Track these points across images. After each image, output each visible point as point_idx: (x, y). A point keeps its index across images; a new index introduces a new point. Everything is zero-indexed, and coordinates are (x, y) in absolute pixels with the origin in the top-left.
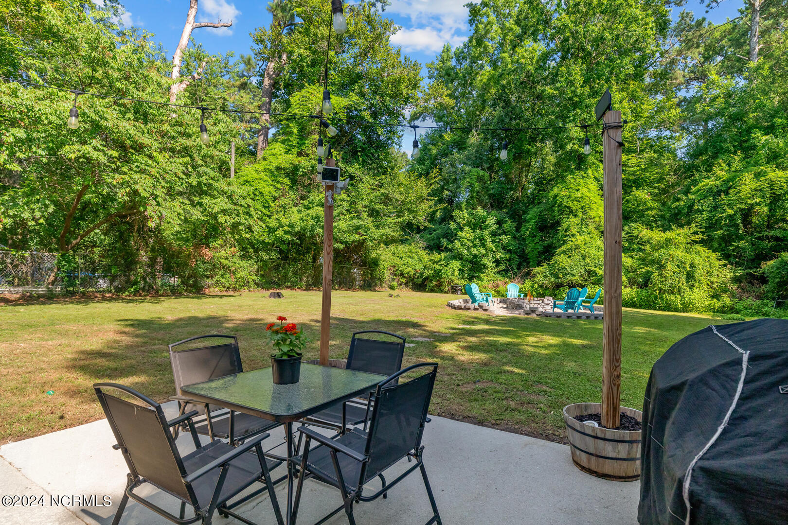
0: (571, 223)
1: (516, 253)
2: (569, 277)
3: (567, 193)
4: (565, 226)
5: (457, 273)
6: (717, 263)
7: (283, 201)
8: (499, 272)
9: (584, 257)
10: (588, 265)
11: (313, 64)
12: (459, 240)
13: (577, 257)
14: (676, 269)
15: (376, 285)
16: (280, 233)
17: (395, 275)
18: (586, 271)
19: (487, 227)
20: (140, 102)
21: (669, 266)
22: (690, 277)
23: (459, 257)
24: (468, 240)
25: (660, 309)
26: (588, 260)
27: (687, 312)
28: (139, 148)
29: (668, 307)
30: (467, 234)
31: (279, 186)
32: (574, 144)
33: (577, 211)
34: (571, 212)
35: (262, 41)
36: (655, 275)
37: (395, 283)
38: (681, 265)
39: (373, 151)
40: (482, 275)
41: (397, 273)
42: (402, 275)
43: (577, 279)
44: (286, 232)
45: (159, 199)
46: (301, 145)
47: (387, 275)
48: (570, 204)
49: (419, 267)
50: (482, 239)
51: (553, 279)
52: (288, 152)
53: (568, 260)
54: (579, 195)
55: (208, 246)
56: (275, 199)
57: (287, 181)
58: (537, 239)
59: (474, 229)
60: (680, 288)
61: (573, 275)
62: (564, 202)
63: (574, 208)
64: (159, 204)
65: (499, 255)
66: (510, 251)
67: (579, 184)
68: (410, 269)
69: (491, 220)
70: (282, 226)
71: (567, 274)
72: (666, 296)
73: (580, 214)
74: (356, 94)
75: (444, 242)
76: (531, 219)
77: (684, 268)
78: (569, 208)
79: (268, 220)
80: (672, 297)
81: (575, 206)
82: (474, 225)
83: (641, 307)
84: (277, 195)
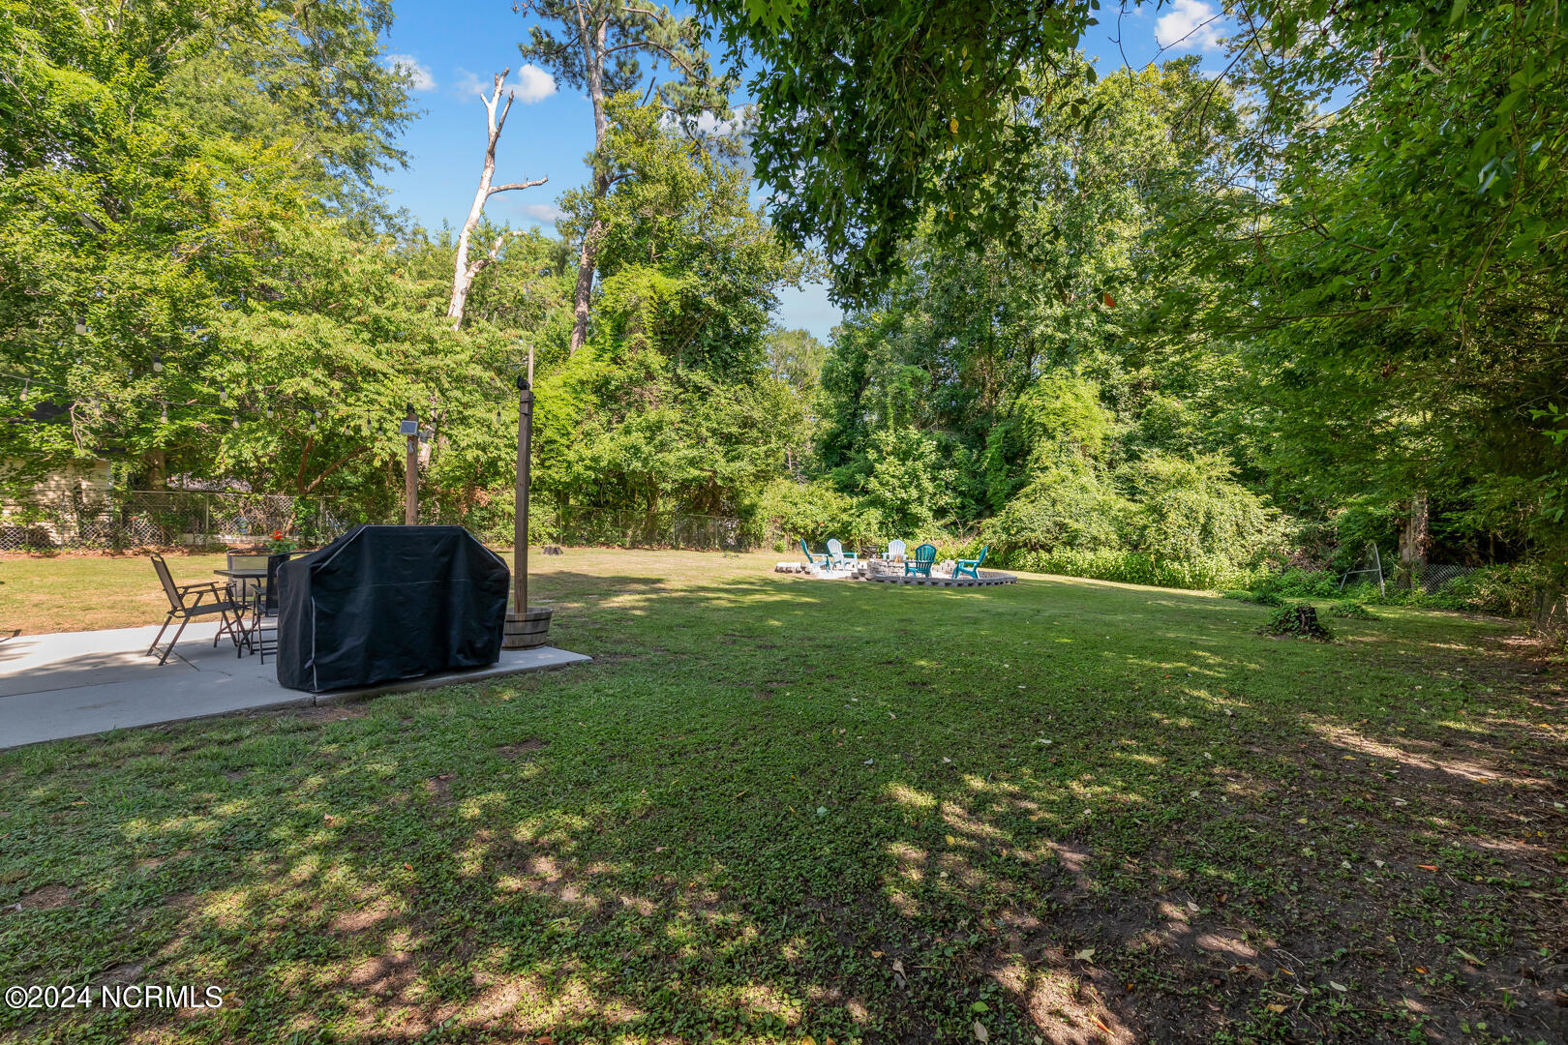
0: (1044, 448)
1: (972, 497)
2: (1027, 534)
3: (1040, 403)
4: (1035, 453)
5: (875, 527)
6: (1261, 513)
7: (587, 427)
8: (946, 526)
9: (1054, 503)
10: (1059, 514)
11: (639, 233)
12: (876, 477)
13: (1044, 502)
14: (1184, 522)
15: (749, 544)
16: (578, 468)
17: (784, 530)
18: (1056, 524)
19: (921, 456)
20: (376, 319)
21: (1172, 516)
22: (1206, 532)
23: (877, 502)
24: (893, 476)
25: (1160, 584)
26: (1059, 507)
27: (1204, 588)
28: (370, 374)
29: (1174, 581)
30: (890, 467)
31: (582, 405)
32: (1047, 326)
33: (1054, 429)
34: (1045, 430)
35: (572, 208)
36: (1151, 532)
37: (783, 543)
38: (1190, 514)
39: (728, 349)
40: (917, 531)
41: (787, 527)
42: (795, 529)
43: (1039, 535)
44: (588, 468)
45: (389, 434)
46: (616, 348)
47: (768, 530)
48: (1043, 420)
49: (822, 517)
50: (914, 476)
51: (1004, 537)
52: (598, 358)
53: (1030, 506)
54: (1058, 404)
55: (484, 487)
56: (577, 423)
57: (594, 398)
58: (1003, 474)
59: (903, 460)
60: (1187, 551)
61: (1033, 531)
62: (1035, 417)
63: (1050, 426)
64: (390, 439)
65: (945, 500)
66: (962, 493)
67: (1060, 388)
68: (808, 521)
69: (928, 446)
70: (583, 460)
71: (1023, 529)
72: (1166, 562)
73: (1059, 436)
74: (696, 273)
75: (860, 478)
76: (993, 443)
77: (1196, 519)
78: (1043, 425)
79: (566, 451)
80: (1176, 565)
81: (1052, 422)
82: (904, 453)
83: (1132, 581)
84: (579, 418)
